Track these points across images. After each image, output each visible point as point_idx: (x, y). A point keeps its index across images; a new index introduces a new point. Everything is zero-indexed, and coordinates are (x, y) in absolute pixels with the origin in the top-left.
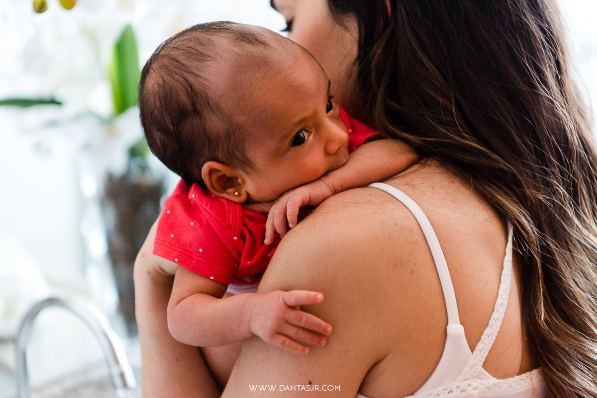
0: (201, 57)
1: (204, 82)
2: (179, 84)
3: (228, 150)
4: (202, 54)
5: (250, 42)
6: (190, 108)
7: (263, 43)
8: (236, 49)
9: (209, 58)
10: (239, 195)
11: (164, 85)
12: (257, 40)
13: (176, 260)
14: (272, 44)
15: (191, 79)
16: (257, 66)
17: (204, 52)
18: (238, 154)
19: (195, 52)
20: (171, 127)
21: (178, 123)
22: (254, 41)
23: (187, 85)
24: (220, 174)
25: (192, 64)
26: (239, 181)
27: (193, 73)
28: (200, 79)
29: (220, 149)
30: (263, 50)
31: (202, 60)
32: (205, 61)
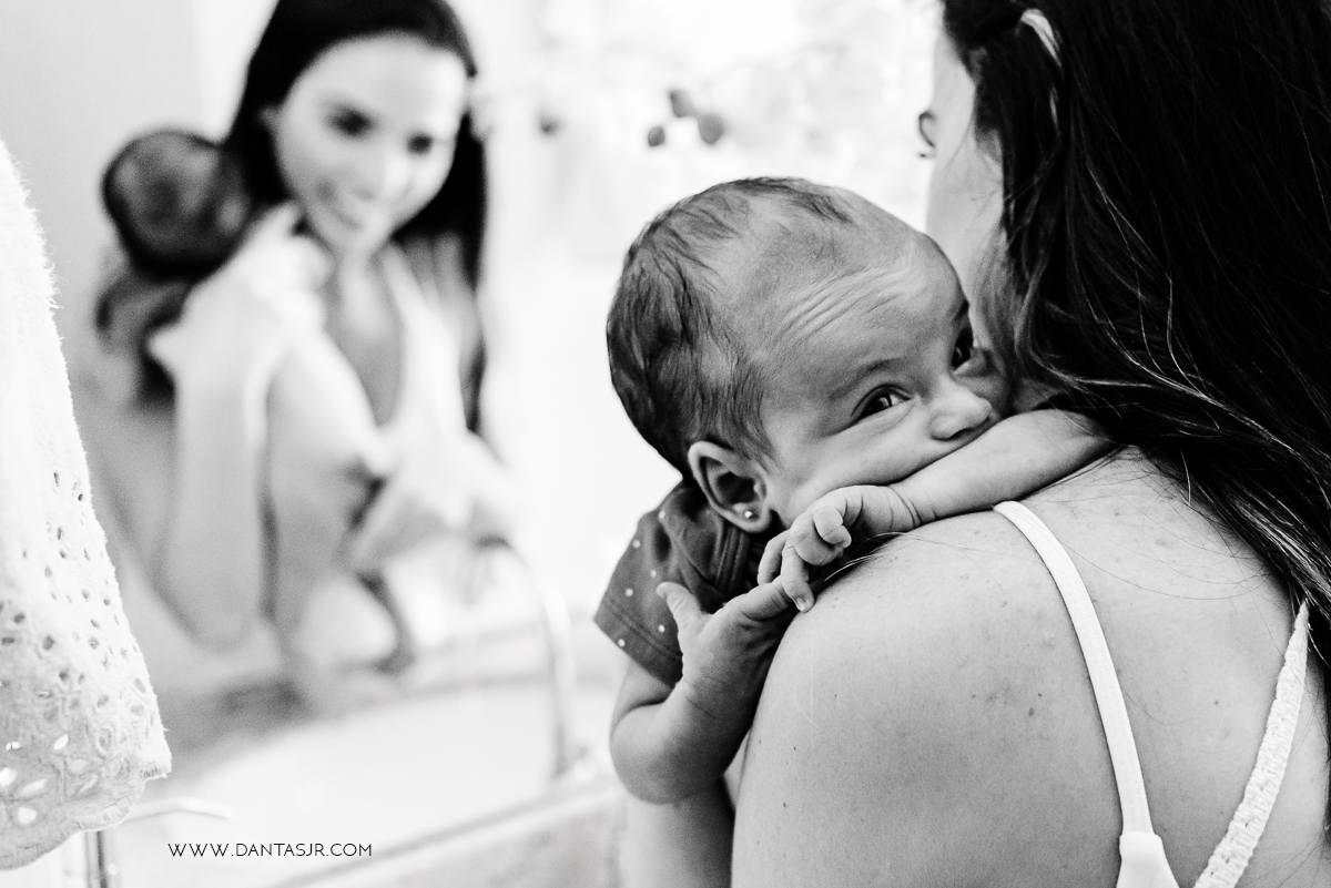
0: (718, 229)
1: (709, 278)
2: (666, 279)
3: (733, 416)
4: (721, 224)
5: (816, 210)
6: (677, 327)
7: (843, 218)
8: (785, 221)
9: (731, 234)
10: (755, 517)
11: (640, 278)
12: (831, 209)
13: (622, 643)
14: (859, 221)
15: (690, 270)
16: (815, 257)
17: (725, 222)
18: (750, 427)
19: (711, 220)
20: (641, 363)
21: (653, 355)
22: (825, 211)
23: (678, 281)
24: (723, 471)
25: (698, 242)
26: (757, 488)
27: (694, 260)
28: (705, 273)
29: (720, 413)
30: (837, 229)
31: (718, 236)
32: (722, 237)
